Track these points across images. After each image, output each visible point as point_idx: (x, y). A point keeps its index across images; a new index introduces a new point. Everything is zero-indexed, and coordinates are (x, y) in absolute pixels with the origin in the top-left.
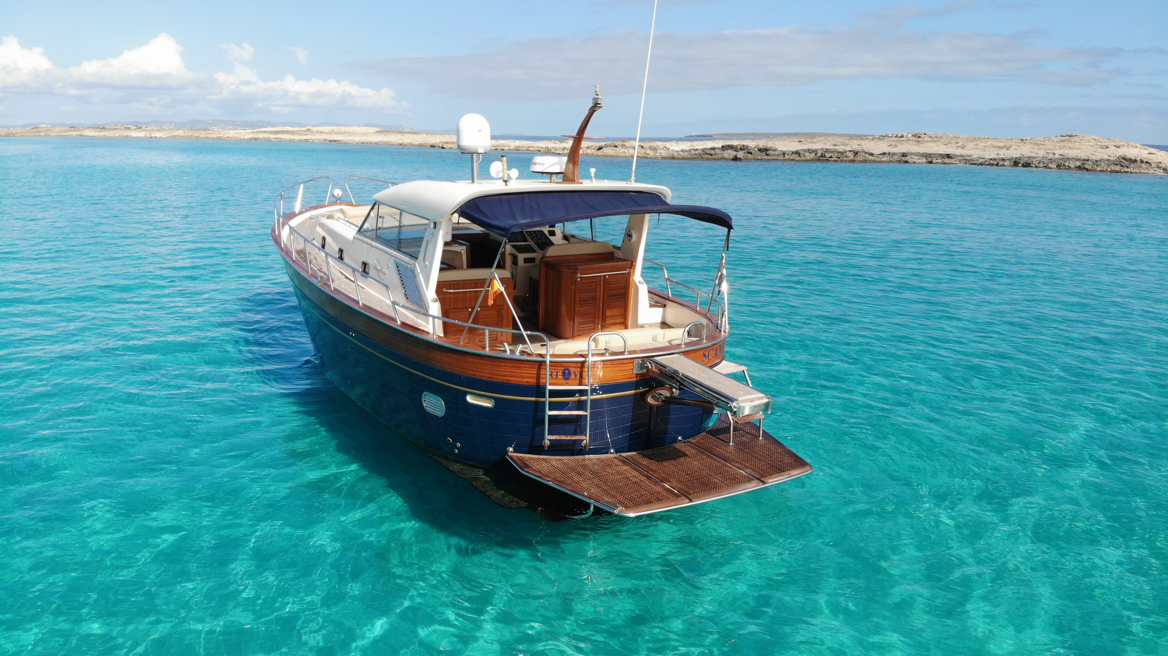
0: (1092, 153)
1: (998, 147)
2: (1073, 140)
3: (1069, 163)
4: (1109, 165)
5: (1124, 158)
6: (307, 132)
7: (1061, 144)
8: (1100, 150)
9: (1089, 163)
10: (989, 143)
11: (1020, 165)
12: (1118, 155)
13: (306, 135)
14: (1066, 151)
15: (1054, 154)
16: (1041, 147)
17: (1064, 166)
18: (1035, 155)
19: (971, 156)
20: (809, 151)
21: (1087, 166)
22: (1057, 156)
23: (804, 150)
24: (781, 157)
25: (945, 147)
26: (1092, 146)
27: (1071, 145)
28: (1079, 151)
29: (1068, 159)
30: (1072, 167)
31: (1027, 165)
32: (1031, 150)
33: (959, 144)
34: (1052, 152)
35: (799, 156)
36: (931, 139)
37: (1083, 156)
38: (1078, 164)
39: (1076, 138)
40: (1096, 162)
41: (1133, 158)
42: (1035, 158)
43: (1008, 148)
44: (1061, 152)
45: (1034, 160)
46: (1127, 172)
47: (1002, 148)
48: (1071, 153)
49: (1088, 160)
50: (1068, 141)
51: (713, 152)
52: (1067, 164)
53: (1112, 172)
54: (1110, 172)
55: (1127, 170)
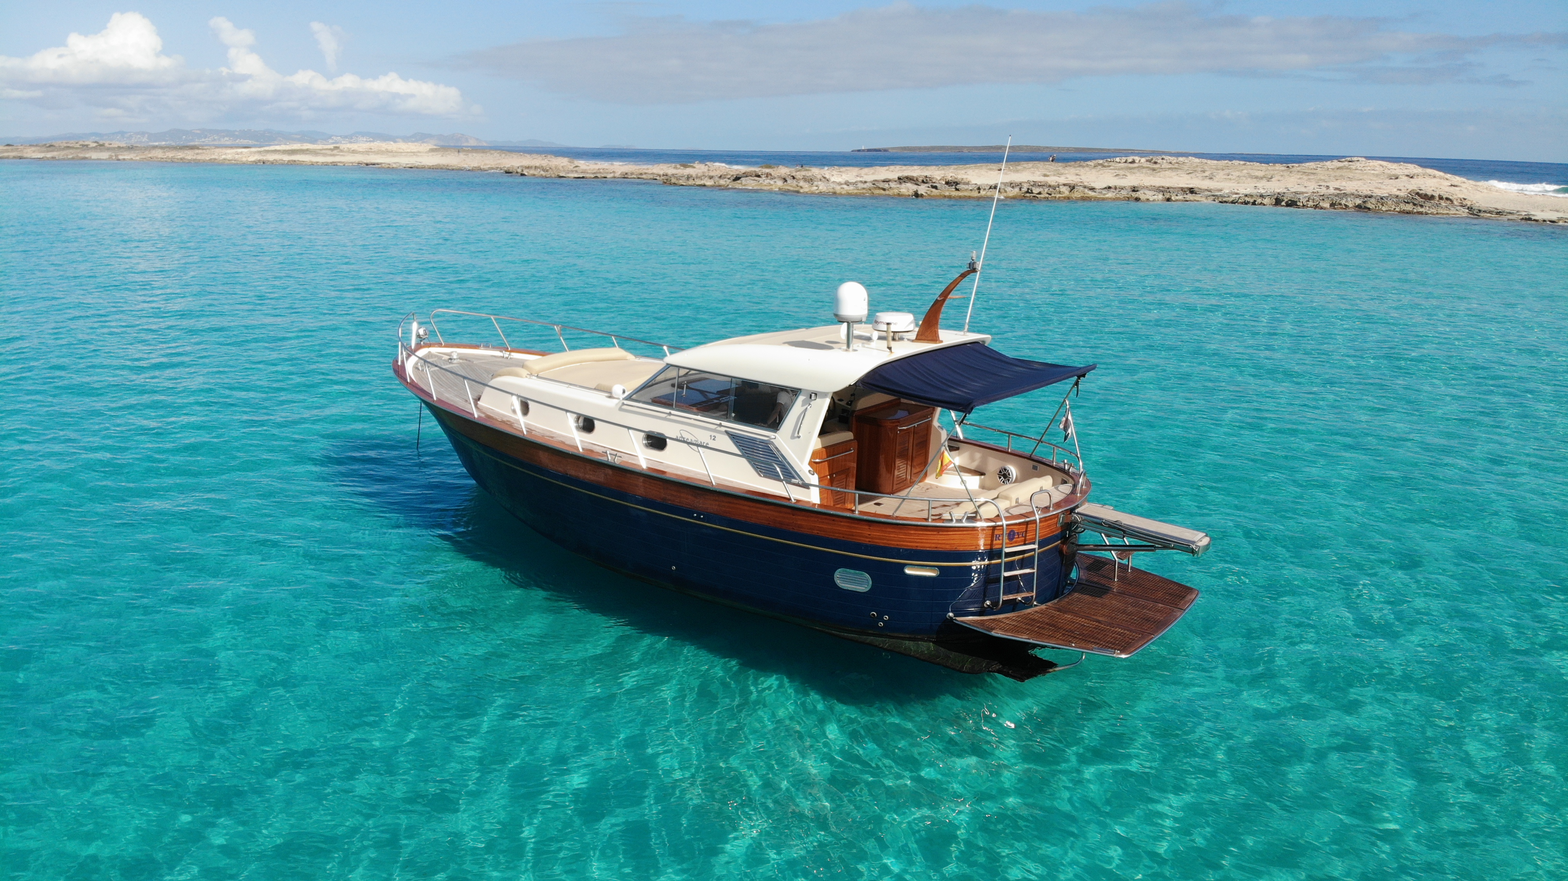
0: (1376, 188)
2: (1353, 167)
3: (1347, 201)
4: (1397, 204)
5: (1418, 194)
7: (1338, 173)
8: (1385, 184)
9: (1373, 200)
11: (1283, 203)
12: (1411, 188)
14: (1342, 186)
15: (1327, 189)
17: (1340, 204)
18: (1304, 190)
19: (1221, 191)
20: (1012, 185)
21: (1369, 205)
22: (1332, 191)
23: (1005, 184)
24: (975, 194)
25: (1188, 179)
26: (1377, 175)
27: (1351, 175)
28: (1358, 186)
29: (1345, 195)
30: (1351, 206)
31: (1292, 204)
32: (1298, 184)
33: (1206, 176)
34: (1325, 187)
36: (1169, 166)
37: (1365, 190)
38: (1358, 201)
40: (1381, 200)
41: (1429, 193)
42: (1302, 193)
43: (1268, 182)
44: (1336, 187)
45: (1301, 197)
46: (1421, 213)
47: (1261, 181)
48: (1350, 187)
49: (1370, 197)
50: (1347, 169)
51: (886, 186)
52: (1343, 202)
53: (1402, 211)
54: (1400, 211)
55: (1421, 210)
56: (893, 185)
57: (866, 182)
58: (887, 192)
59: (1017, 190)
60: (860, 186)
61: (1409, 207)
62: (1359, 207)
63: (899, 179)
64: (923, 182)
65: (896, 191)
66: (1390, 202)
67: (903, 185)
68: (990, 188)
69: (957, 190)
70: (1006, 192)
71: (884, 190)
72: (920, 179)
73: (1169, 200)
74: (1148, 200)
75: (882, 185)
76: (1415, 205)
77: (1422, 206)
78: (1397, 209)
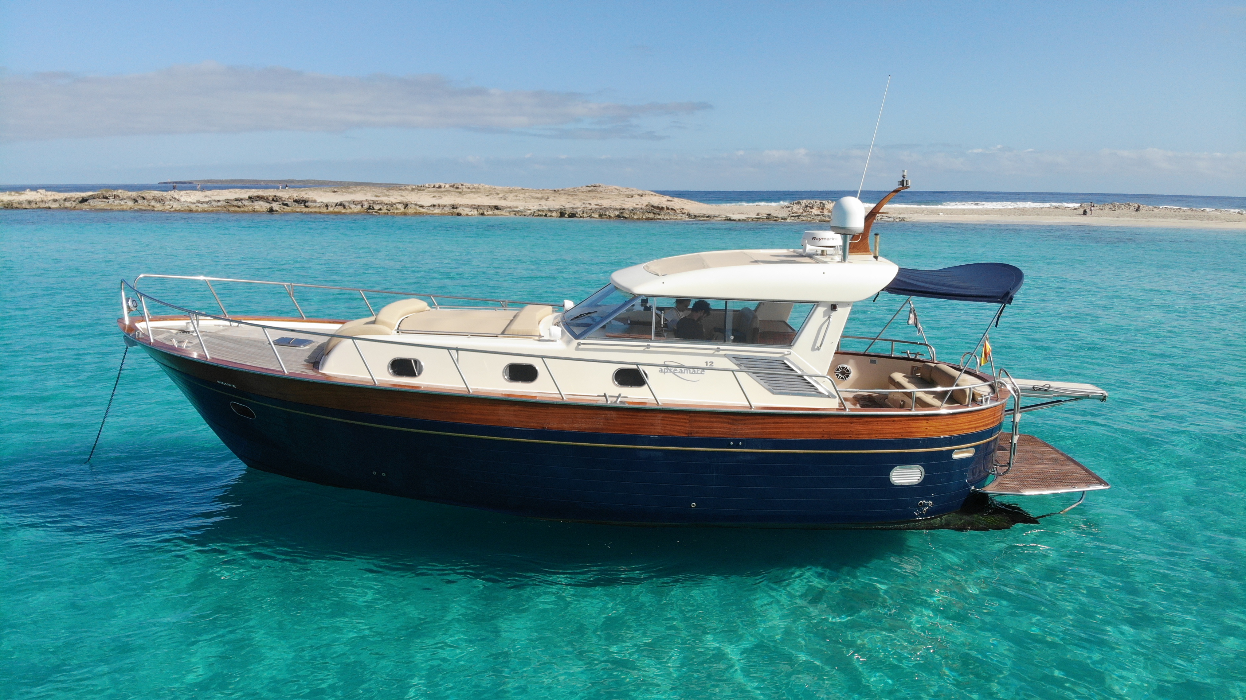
0: (621, 202)
1: (537, 198)
2: (599, 191)
3: (609, 213)
4: (643, 213)
5: (652, 206)
7: (591, 194)
8: (627, 199)
9: (627, 212)
10: (527, 194)
11: (566, 216)
12: (645, 203)
14: (598, 201)
15: (590, 204)
16: (575, 197)
17: (605, 215)
18: (574, 205)
19: (517, 207)
20: (355, 203)
21: (625, 215)
22: (594, 206)
23: (349, 202)
24: (324, 210)
25: (488, 198)
26: (618, 195)
27: (601, 195)
28: (609, 201)
29: (606, 208)
30: (613, 216)
31: (572, 215)
32: (568, 200)
33: (501, 196)
34: (587, 202)
35: (344, 207)
36: (469, 190)
37: (617, 205)
38: (617, 213)
39: (601, 188)
40: (633, 211)
41: (659, 206)
43: (547, 199)
44: (595, 202)
45: (578, 210)
46: (660, 219)
47: (541, 199)
48: (605, 203)
49: (623, 209)
50: (595, 191)
51: (240, 204)
52: (607, 213)
53: (647, 219)
54: (646, 219)
55: (659, 217)
56: (246, 203)
57: (219, 201)
58: (242, 209)
59: (359, 207)
60: (215, 204)
61: (651, 216)
62: (618, 216)
63: (250, 198)
64: (273, 200)
65: (250, 208)
66: (638, 213)
67: (256, 203)
68: (336, 205)
69: (306, 207)
70: (350, 208)
71: (239, 207)
72: (271, 198)
73: (482, 214)
74: (467, 215)
75: (235, 203)
76: (654, 214)
77: (659, 214)
78: (644, 217)
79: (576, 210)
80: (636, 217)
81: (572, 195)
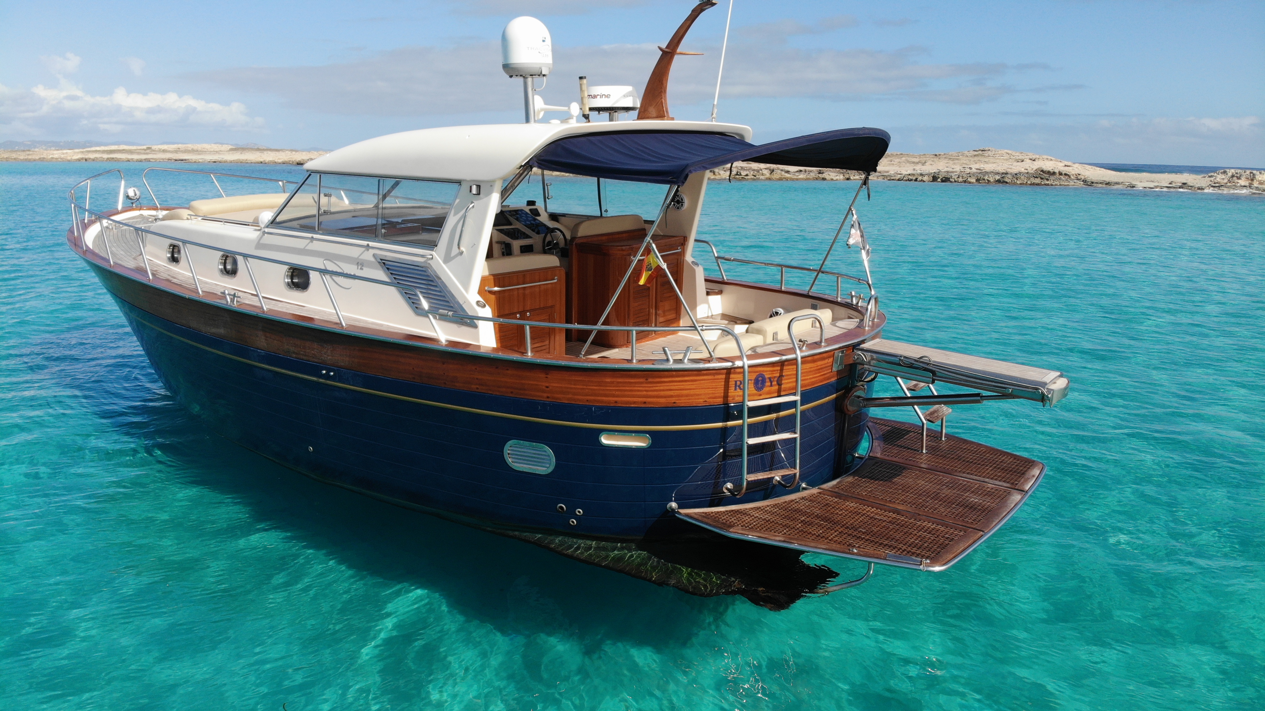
0: (1008, 166)
1: (914, 163)
2: (987, 155)
3: (989, 177)
4: (1029, 178)
5: (1042, 171)
6: (148, 151)
7: (976, 159)
8: (1015, 164)
9: (1009, 176)
10: (904, 159)
12: (1035, 168)
13: (147, 154)
14: (982, 166)
15: (971, 168)
16: (956, 161)
17: (984, 179)
18: (951, 170)
21: (1006, 180)
22: (974, 170)
26: (1007, 160)
27: (986, 160)
28: (994, 165)
29: (987, 173)
30: (992, 181)
32: (947, 165)
34: (969, 166)
37: (1001, 169)
38: (997, 177)
39: (989, 152)
40: (1016, 175)
41: (1052, 171)
42: (953, 172)
43: (924, 164)
44: (977, 166)
45: (953, 175)
47: (917, 163)
48: (988, 167)
49: (1006, 174)
50: (982, 156)
52: (986, 178)
61: (1038, 181)
73: (848, 179)
74: (832, 179)
76: (1042, 179)
77: (1047, 180)
79: (950, 174)
80: (1018, 182)
81: (953, 160)
